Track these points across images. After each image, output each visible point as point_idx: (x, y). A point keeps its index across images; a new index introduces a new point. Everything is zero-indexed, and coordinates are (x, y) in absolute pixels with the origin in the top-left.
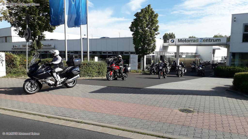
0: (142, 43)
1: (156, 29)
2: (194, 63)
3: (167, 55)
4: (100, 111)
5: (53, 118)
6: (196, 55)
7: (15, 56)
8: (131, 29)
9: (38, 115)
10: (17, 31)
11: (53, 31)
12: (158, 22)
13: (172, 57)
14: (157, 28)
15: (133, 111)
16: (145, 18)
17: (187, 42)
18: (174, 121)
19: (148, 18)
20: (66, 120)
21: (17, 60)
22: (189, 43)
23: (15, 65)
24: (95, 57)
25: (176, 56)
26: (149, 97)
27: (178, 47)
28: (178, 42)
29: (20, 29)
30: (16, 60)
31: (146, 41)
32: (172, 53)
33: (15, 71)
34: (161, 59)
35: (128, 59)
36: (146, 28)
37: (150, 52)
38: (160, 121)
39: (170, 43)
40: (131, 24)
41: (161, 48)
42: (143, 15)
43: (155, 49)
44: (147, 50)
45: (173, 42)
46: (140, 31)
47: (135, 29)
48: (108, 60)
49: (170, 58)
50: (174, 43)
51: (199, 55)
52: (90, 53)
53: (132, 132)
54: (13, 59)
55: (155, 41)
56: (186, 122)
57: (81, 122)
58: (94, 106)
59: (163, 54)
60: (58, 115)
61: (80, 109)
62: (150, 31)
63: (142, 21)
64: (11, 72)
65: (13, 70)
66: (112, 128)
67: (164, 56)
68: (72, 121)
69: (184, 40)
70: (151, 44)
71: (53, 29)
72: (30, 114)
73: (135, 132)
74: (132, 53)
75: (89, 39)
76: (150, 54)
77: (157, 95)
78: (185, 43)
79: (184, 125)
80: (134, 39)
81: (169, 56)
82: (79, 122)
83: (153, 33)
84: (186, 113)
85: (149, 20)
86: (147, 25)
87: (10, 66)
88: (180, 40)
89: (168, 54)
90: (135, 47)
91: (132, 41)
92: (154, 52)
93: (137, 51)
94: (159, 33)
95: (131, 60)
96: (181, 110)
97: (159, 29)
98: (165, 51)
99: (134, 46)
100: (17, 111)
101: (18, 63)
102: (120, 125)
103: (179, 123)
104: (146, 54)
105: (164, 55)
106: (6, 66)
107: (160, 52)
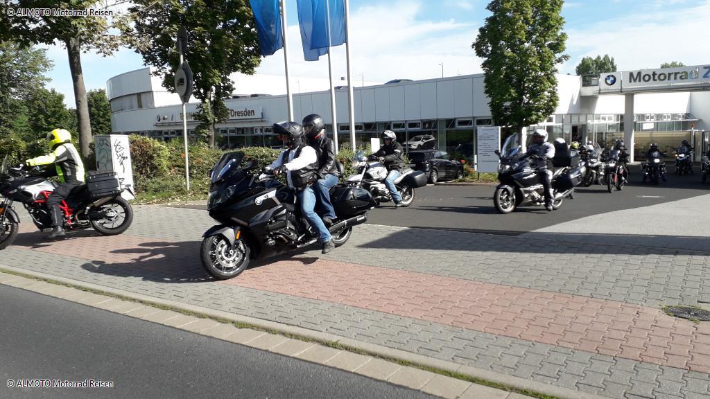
0: (512, 91)
1: (558, 44)
2: (686, 145)
3: (594, 123)
4: (393, 308)
5: (252, 327)
6: (688, 122)
7: (157, 144)
8: (479, 48)
9: (211, 318)
10: (159, 75)
11: (255, 69)
12: (564, 22)
13: (611, 131)
14: (561, 41)
15: (499, 310)
16: (522, 13)
17: (660, 80)
18: (650, 353)
19: (530, 14)
20: (291, 335)
21: (161, 155)
22: (665, 84)
23: (156, 168)
24: (373, 140)
25: (622, 125)
26: (550, 263)
27: (630, 96)
28: (630, 82)
29: (168, 68)
30: (158, 156)
31: (525, 82)
32: (610, 119)
33: (159, 183)
34: (573, 136)
35: (469, 142)
36: (526, 44)
37: (540, 117)
38: (601, 351)
39: (603, 85)
40: (479, 33)
41: (575, 102)
42: (515, 5)
43: (555, 105)
44: (529, 110)
45: (613, 82)
46: (508, 52)
47: (490, 49)
48: (410, 145)
49: (602, 133)
50: (616, 86)
51: (700, 120)
52: (357, 127)
53: (503, 387)
54: (150, 152)
55: (553, 83)
56: (696, 356)
57: (335, 346)
58: (372, 291)
59: (582, 121)
60: (265, 317)
61: (330, 300)
62: (538, 52)
63: (512, 22)
64: (148, 188)
65: (153, 183)
66: (434, 370)
67: (584, 126)
68: (306, 339)
69: (651, 74)
70: (543, 91)
71: (255, 65)
72: (188, 313)
73: (513, 389)
74: (480, 122)
75: (354, 88)
76: (541, 121)
77: (578, 255)
78: (652, 84)
79: (693, 368)
80: (489, 79)
81: (599, 125)
82: (327, 345)
83: (550, 57)
84: (692, 323)
85: (533, 17)
86: (529, 35)
87: (144, 171)
88: (635, 76)
89: (596, 122)
90: (492, 105)
91: (481, 86)
92: (551, 116)
93: (498, 116)
94: (566, 57)
95: (481, 143)
96: (672, 312)
97: (567, 43)
98: (586, 111)
99: (490, 100)
100: (153, 304)
101: (165, 163)
102: (459, 360)
103: (673, 361)
104: (527, 124)
105: (584, 123)
106: (135, 171)
107: (571, 115)
